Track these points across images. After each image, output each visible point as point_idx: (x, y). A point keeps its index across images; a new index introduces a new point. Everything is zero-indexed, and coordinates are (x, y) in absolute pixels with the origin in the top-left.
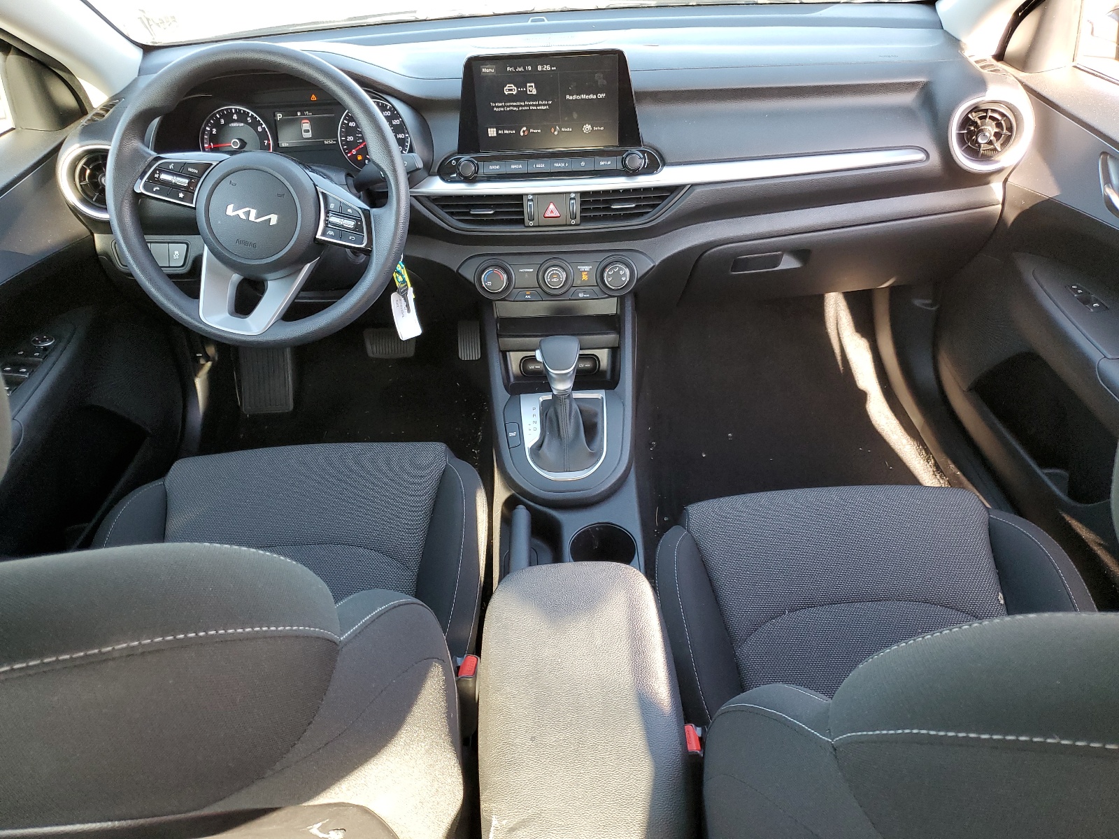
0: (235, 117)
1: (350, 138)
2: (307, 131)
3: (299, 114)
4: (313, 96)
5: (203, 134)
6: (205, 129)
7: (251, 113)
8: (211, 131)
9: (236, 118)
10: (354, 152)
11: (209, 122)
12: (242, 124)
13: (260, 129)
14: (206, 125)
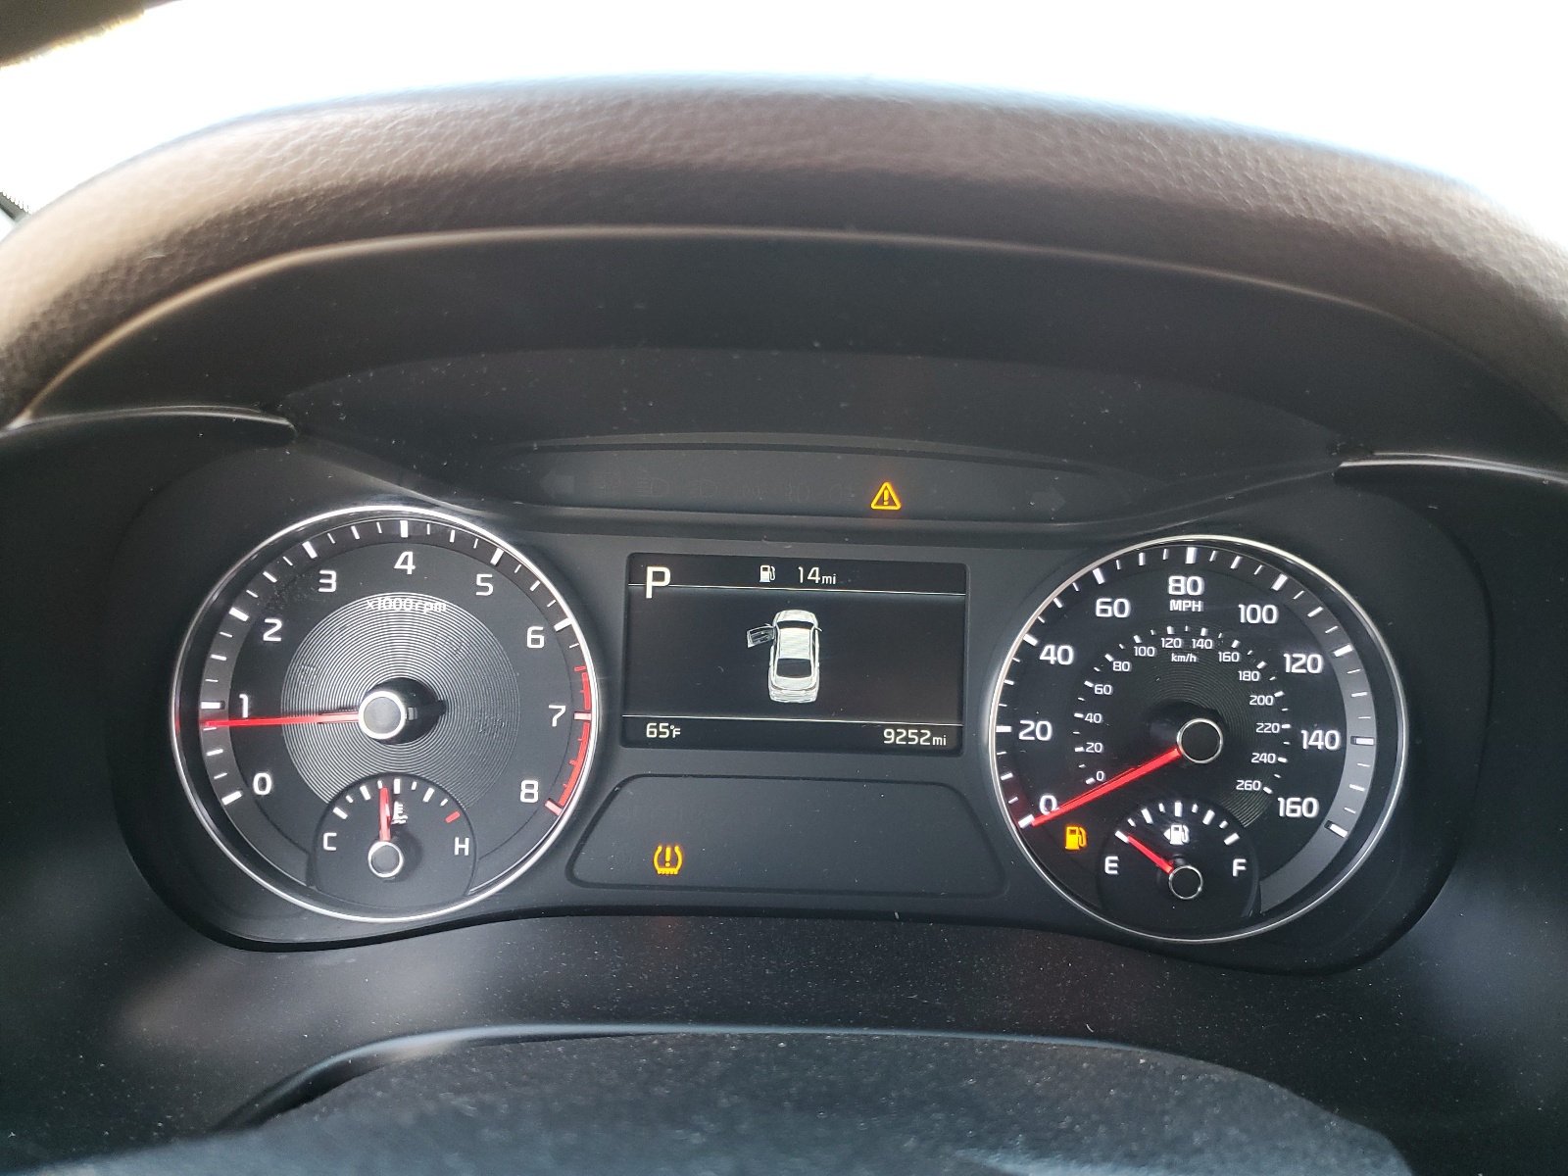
0: (406, 562)
1: (1038, 730)
2: (795, 668)
3: (766, 576)
4: (887, 490)
5: (205, 641)
6: (218, 617)
7: (503, 547)
8: (258, 626)
9: (410, 568)
10: (1049, 804)
11: (250, 575)
12: (440, 606)
13: (534, 638)
14: (233, 595)
